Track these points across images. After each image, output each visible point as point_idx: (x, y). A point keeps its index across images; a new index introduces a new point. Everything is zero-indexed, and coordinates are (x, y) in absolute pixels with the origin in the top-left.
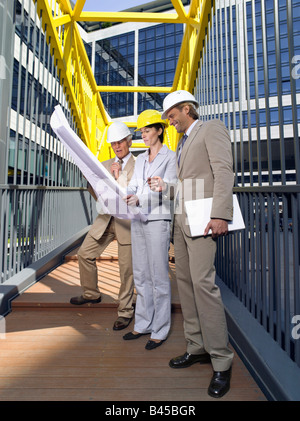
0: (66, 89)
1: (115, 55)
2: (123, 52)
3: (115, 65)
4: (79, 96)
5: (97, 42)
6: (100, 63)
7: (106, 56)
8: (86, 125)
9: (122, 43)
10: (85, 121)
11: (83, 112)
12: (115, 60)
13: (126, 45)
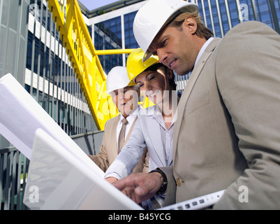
0: (69, 52)
1: (108, 33)
2: (113, 30)
3: (108, 39)
4: (81, 58)
5: (95, 25)
6: (98, 38)
7: (102, 34)
8: (88, 81)
9: (113, 24)
10: (86, 77)
11: (85, 70)
12: (108, 35)
13: (116, 26)
